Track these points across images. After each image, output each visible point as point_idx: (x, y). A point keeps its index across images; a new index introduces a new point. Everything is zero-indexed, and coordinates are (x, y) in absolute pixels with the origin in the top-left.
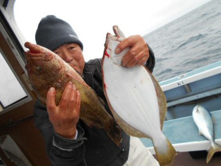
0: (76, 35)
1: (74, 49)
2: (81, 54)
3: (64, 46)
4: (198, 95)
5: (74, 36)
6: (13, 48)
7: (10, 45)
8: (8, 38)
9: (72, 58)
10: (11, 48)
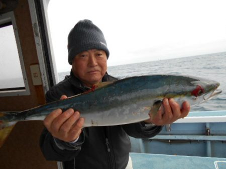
0: (106, 44)
1: (101, 56)
2: (106, 62)
3: (93, 50)
4: (176, 136)
5: (105, 44)
6: (37, 35)
7: (36, 31)
8: (36, 24)
9: (97, 64)
10: (35, 35)
